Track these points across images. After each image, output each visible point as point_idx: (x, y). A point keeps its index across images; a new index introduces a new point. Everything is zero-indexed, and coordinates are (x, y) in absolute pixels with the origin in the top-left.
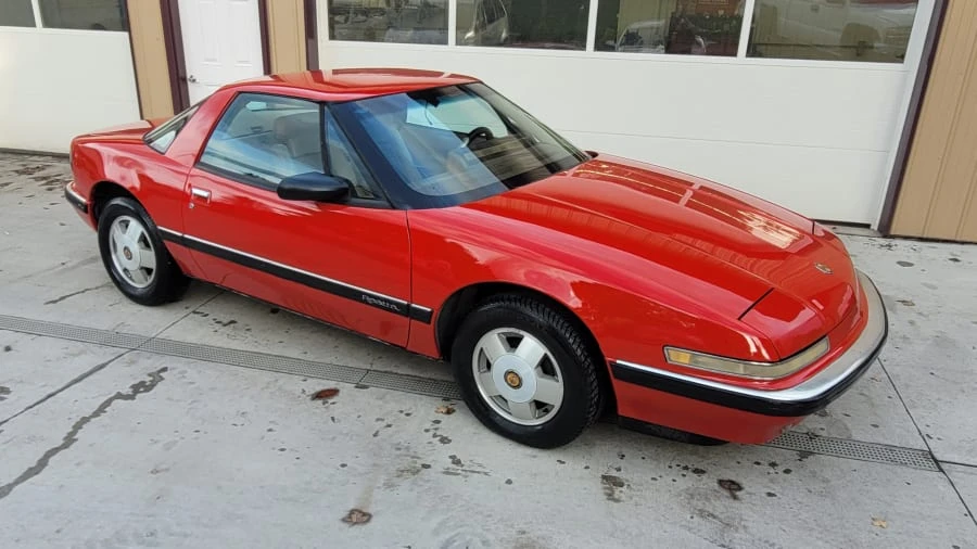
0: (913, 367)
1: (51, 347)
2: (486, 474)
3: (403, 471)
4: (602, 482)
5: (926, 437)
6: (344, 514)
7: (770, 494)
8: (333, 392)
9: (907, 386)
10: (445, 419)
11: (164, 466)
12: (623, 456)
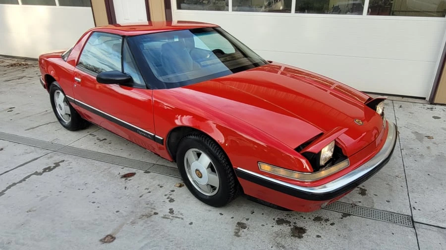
0: (420, 171)
1: (20, 149)
2: (182, 219)
3: (143, 216)
4: (236, 226)
5: (412, 208)
6: (103, 237)
7: (318, 236)
8: (132, 174)
9: (413, 180)
10: (177, 190)
11: (35, 209)
12: (254, 212)
